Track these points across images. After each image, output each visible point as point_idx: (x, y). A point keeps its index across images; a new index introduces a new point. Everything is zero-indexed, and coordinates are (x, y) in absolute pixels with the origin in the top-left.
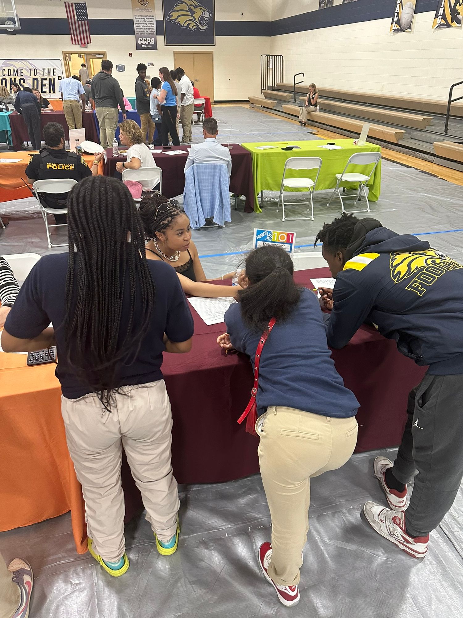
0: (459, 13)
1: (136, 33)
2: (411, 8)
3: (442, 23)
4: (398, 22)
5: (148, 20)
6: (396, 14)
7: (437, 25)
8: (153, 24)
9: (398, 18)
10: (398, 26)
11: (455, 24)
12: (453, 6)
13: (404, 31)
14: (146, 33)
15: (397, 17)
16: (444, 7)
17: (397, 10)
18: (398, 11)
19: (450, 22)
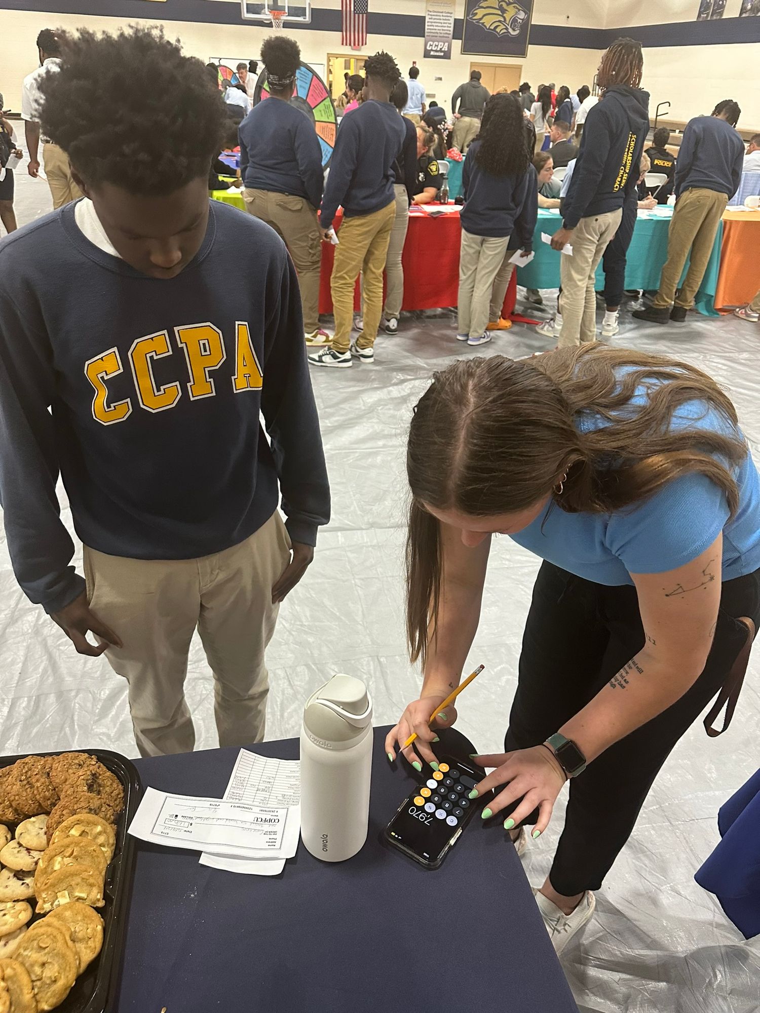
1: (426, 34)
5: (444, 18)
8: (450, 24)
14: (439, 35)
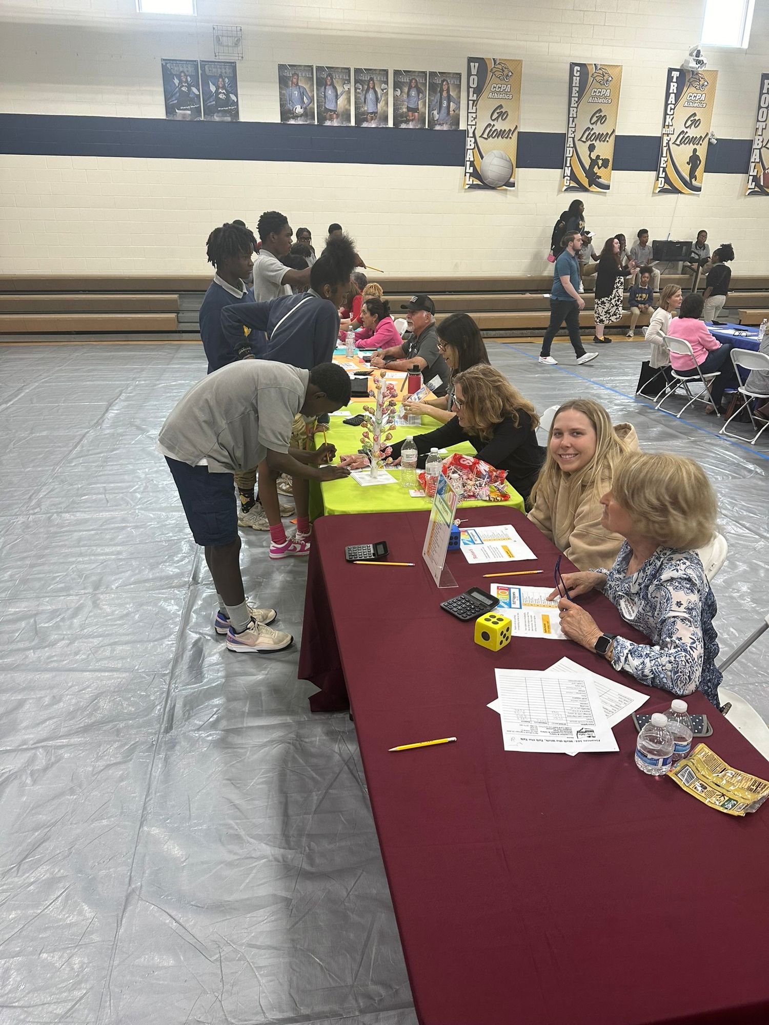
0: (600, 177)
2: (502, 159)
3: (571, 185)
4: (476, 174)
6: (468, 163)
7: (565, 188)
9: (475, 169)
10: (474, 179)
11: (594, 188)
12: (587, 167)
13: (493, 188)
15: (472, 168)
16: (571, 166)
17: (469, 156)
18: (472, 159)
19: (587, 185)
